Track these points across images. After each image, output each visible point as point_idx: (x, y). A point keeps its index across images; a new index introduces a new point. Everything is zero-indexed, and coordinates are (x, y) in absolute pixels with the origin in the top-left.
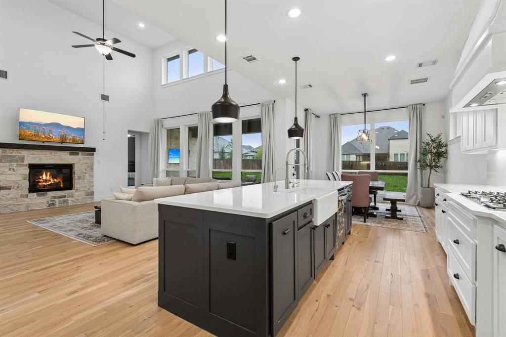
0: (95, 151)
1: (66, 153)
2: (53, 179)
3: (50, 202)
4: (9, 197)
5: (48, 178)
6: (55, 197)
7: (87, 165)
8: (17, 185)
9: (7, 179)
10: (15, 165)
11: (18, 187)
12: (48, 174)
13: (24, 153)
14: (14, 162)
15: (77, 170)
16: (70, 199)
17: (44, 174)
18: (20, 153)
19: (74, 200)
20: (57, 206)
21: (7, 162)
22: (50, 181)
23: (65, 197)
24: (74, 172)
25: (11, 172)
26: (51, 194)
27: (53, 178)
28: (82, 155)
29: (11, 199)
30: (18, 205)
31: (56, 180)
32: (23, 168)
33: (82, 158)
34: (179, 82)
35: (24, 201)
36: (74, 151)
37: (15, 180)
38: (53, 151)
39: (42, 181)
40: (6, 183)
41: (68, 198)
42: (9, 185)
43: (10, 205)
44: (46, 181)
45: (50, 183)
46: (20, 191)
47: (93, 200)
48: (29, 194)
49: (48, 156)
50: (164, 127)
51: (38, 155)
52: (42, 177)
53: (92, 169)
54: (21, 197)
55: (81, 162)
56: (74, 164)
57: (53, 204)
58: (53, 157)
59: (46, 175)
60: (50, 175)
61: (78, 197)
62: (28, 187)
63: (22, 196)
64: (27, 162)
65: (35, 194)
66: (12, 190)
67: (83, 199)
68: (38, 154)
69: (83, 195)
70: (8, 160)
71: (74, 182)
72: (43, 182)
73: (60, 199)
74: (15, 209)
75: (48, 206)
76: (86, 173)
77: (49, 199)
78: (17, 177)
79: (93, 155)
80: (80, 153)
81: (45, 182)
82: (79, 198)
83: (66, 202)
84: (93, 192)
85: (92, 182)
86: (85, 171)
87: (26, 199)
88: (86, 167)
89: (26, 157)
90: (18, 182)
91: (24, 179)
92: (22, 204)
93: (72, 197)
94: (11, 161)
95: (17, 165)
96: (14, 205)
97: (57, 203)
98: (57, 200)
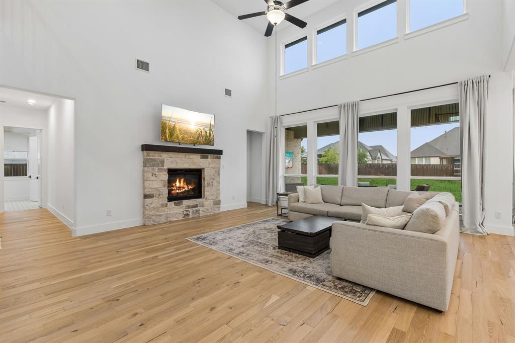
0: (222, 154)
1: (198, 157)
2: (187, 186)
3: (185, 213)
4: (152, 206)
5: (182, 185)
6: (189, 207)
7: (215, 170)
8: (158, 193)
9: (151, 186)
10: (157, 170)
11: (159, 195)
12: (182, 180)
13: (165, 156)
14: (155, 167)
15: (207, 175)
16: (201, 209)
17: (178, 180)
18: (161, 156)
19: (205, 210)
20: (191, 217)
21: (150, 167)
22: (184, 188)
23: (196, 206)
24: (204, 178)
25: (153, 178)
26: (186, 203)
27: (187, 184)
28: (211, 158)
29: (154, 208)
30: (159, 215)
31: (190, 187)
32: (163, 173)
33: (210, 162)
34: (307, 70)
35: (164, 211)
36: (204, 153)
37: (157, 187)
38: (187, 154)
39: (175, 188)
40: (150, 190)
41: (199, 208)
42: (152, 193)
43: (153, 216)
44: (179, 188)
45: (184, 190)
46: (160, 200)
47: (219, 210)
48: (169, 203)
49: (182, 159)
50: (283, 125)
51: (176, 159)
52: (176, 185)
53: (219, 175)
54: (162, 207)
55: (210, 166)
56: (204, 169)
57: (188, 215)
58: (187, 160)
59: (180, 182)
60: (184, 182)
61: (208, 206)
62: (167, 196)
63: (162, 205)
64: (166, 167)
65: (173, 202)
66: (154, 198)
67: (211, 208)
68: (175, 157)
69: (212, 204)
70: (152, 164)
71: (204, 189)
72: (176, 190)
73: (193, 209)
74: (157, 220)
75: (184, 217)
76: (214, 179)
77: (184, 209)
78: (159, 184)
79: (220, 159)
80: (209, 156)
81: (179, 190)
82: (209, 208)
83: (198, 212)
84: (220, 201)
85: (219, 190)
86: (213, 177)
87: (165, 209)
88: (214, 172)
89: (165, 161)
90: (159, 189)
91: (164, 186)
92: (163, 215)
93: (203, 206)
94: (153, 166)
95: (158, 169)
96: (157, 215)
97: (191, 214)
98: (190, 210)
